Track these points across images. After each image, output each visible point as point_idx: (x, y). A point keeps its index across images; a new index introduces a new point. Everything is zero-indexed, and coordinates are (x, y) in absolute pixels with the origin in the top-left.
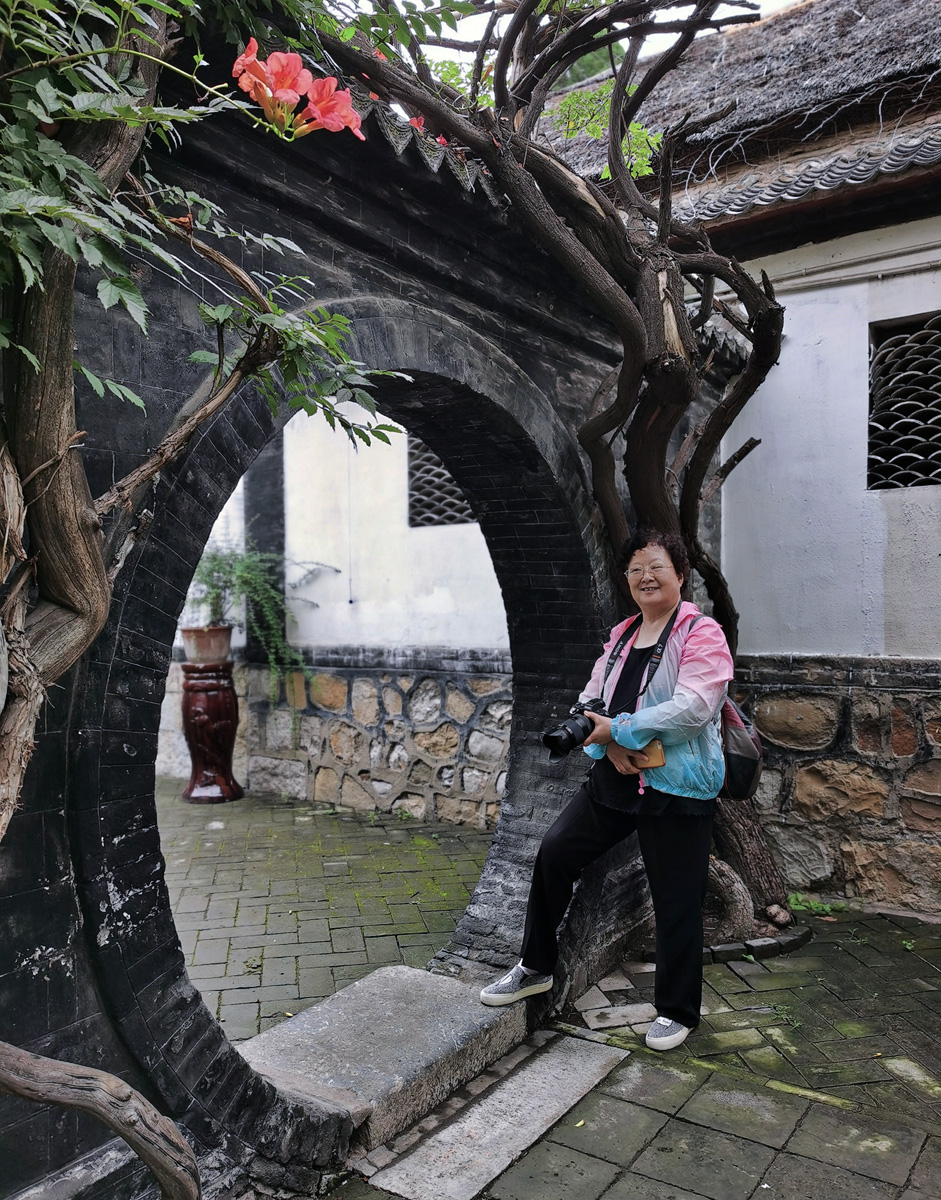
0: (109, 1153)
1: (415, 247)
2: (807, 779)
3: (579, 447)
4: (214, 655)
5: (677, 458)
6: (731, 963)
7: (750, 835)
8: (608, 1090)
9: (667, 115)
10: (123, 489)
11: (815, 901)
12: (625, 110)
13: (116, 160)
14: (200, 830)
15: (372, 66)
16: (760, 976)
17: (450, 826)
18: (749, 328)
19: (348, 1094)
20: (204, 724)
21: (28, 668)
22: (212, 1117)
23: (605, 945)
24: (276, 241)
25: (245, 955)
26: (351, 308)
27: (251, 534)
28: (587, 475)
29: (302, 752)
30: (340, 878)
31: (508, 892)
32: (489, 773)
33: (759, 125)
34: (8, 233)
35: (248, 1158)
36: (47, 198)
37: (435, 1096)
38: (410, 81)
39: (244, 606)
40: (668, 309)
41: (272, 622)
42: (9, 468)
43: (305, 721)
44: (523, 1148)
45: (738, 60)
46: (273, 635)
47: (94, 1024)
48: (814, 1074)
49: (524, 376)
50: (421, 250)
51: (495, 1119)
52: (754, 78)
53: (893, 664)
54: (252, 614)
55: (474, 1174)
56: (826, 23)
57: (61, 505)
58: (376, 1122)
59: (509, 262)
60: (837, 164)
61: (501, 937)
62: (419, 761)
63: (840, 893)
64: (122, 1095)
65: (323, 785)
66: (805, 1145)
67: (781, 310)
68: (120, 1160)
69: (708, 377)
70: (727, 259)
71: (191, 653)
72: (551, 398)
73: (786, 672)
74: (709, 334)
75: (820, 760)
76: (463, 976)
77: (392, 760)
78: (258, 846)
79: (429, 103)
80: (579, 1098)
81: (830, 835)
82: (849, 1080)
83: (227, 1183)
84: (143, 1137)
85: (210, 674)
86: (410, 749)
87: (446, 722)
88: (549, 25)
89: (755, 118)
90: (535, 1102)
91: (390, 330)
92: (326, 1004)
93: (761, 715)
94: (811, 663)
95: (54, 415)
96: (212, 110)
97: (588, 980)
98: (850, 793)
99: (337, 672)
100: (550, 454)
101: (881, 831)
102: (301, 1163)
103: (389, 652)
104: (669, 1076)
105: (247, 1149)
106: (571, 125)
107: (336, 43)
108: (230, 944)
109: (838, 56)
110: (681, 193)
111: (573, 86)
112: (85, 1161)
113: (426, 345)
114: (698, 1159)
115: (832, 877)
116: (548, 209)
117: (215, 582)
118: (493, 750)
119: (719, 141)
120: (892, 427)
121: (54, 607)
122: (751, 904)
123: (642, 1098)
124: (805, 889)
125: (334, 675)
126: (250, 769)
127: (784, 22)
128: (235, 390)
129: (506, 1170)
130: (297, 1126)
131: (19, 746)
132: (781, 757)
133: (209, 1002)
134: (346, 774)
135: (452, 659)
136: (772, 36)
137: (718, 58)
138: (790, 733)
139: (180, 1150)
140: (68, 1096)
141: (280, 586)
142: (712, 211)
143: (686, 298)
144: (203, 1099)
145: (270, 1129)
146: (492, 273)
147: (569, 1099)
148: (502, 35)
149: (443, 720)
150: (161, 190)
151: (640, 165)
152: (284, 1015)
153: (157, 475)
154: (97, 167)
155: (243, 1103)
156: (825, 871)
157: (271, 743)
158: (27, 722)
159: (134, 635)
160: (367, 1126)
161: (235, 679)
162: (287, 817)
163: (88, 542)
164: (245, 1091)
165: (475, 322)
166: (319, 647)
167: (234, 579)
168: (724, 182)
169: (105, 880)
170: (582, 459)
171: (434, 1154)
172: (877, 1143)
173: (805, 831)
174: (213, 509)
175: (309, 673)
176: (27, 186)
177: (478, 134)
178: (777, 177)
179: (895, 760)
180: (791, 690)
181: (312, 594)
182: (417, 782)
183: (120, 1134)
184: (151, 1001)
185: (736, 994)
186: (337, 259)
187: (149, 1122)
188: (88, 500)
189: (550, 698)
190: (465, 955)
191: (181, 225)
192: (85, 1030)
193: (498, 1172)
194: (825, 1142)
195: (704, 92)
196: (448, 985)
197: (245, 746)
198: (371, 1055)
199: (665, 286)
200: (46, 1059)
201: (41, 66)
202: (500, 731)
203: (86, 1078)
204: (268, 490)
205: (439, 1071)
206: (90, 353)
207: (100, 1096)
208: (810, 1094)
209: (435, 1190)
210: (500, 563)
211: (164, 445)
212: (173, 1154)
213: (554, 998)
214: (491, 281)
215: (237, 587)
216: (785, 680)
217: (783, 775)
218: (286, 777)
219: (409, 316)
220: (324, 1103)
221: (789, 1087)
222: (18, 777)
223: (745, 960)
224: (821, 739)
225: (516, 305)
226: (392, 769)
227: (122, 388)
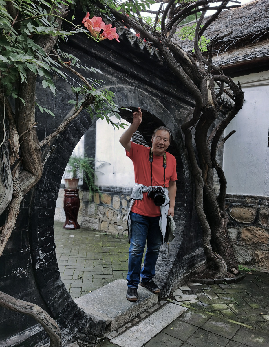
0: (36, 328)
1: (135, 71)
2: (246, 232)
3: (182, 131)
4: (73, 187)
5: (210, 135)
6: (220, 284)
7: (227, 247)
8: (181, 319)
9: (213, 34)
10: (48, 139)
11: (246, 268)
12: (200, 32)
13: (49, 45)
14: (67, 237)
15: (125, 18)
16: (228, 289)
18: (234, 98)
19: (106, 315)
20: (70, 207)
21: (19, 189)
22: (66, 319)
23: (183, 277)
24: (94, 69)
25: (78, 274)
26: (116, 88)
27: (85, 152)
28: (184, 139)
29: (97, 216)
30: (107, 253)
33: (240, 37)
34: (17, 66)
35: (76, 332)
36: (29, 57)
37: (130, 318)
38: (136, 23)
39: (83, 173)
40: (209, 91)
41: (90, 178)
42: (16, 132)
43: (99, 207)
44: (155, 334)
45: (235, 18)
46: (91, 182)
47: (33, 291)
48: (242, 318)
49: (166, 110)
50: (137, 72)
51: (148, 325)
52: (239, 23)
54: (85, 176)
55: (140, 341)
56: (262, 7)
57: (30, 143)
58: (113, 324)
59: (163, 76)
60: (263, 50)
63: (254, 266)
64: (40, 311)
65: (103, 226)
66: (238, 339)
67: (243, 93)
68: (39, 330)
69: (221, 111)
70: (228, 77)
71: (67, 186)
72: (174, 116)
73: (241, 200)
74: (222, 99)
75: (249, 226)
77: (123, 220)
78: (84, 243)
79: (142, 30)
80: (172, 321)
81: (251, 248)
82: (252, 321)
83: (69, 338)
84: (46, 324)
85: (72, 192)
88: (179, 7)
89: (239, 35)
90: (160, 321)
91: (127, 95)
92: (101, 289)
93: (232, 212)
94: (248, 197)
95: (29, 118)
96: (77, 32)
97: (177, 287)
98: (258, 236)
99: (109, 193)
100: (173, 133)
101: (267, 248)
102: (91, 334)
103: (124, 188)
104: (199, 316)
105: (76, 329)
106: (184, 36)
107: (115, 11)
108: (74, 270)
109: (265, 17)
110: (216, 57)
111: (186, 24)
112: (29, 330)
113: (137, 100)
114: (206, 341)
115: (251, 261)
116: (175, 61)
117: (75, 166)
119: (228, 42)
121: (27, 172)
122: (227, 268)
123: (191, 322)
124: (243, 264)
125: (108, 194)
126: (83, 220)
127: (249, 7)
128: (81, 111)
129: (150, 340)
130: (90, 323)
131: (15, 211)
132: (238, 225)
133: (67, 287)
134: (110, 223)
136: (246, 11)
137: (229, 17)
138: (241, 218)
139: (56, 328)
140: (25, 311)
141: (93, 168)
142: (225, 62)
143: (215, 88)
144: (64, 314)
145: (82, 324)
146: (158, 79)
147: (169, 321)
148: (164, 9)
150: (62, 54)
151: (204, 48)
152: (88, 291)
153: (58, 135)
154: (43, 47)
155: (75, 316)
156: (250, 259)
157: (89, 213)
158: (18, 204)
159: (49, 181)
160: (110, 325)
161: (79, 194)
162: (92, 235)
163: (37, 154)
164: (76, 312)
165: (152, 94)
166: (104, 186)
167: (80, 165)
168: (229, 54)
169: (39, 250)
170: (182, 135)
171: (129, 334)
172: (259, 339)
173: (244, 247)
174: (74, 145)
175: (101, 193)
176: (23, 53)
177: (155, 38)
178: (245, 53)
180: (242, 205)
181: (103, 170)
183: (39, 322)
184: (50, 285)
185: (221, 293)
186: (112, 74)
187: (48, 320)
188: (37, 142)
191: (67, 64)
192: (31, 292)
193: (148, 341)
194: (244, 338)
195: (224, 27)
197: (81, 214)
198: (113, 304)
199: (209, 85)
200: (19, 300)
201: (29, 18)
203: (31, 306)
204: (91, 140)
205: (132, 311)
206: (40, 100)
207: (34, 311)
208: (241, 324)
209: (129, 344)
211: (60, 127)
212: (54, 329)
213: (167, 291)
214: (158, 82)
215: (81, 167)
216: (240, 202)
217: (238, 230)
218: (93, 223)
219: (133, 91)
220: (98, 317)
221: (235, 322)
222: (15, 220)
223: (224, 284)
224: (250, 220)
225: (165, 89)
226: (123, 222)
227: (49, 110)
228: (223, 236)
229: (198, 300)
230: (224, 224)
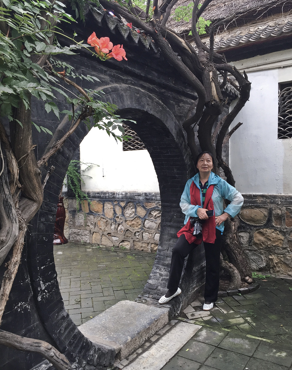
0: (42, 365)
1: (130, 67)
2: (258, 235)
3: (183, 129)
5: (215, 131)
6: (233, 296)
7: (239, 254)
8: (196, 339)
10: (45, 159)
11: (260, 275)
12: (197, 14)
15: (115, 7)
16: (243, 300)
17: (139, 251)
18: (239, 89)
19: (114, 342)
21: (22, 220)
22: (73, 352)
23: (193, 292)
24: (91, 78)
25: (75, 297)
26: (110, 89)
28: (185, 138)
29: (87, 227)
30: (104, 270)
31: (161, 275)
32: (152, 234)
33: (241, 14)
35: (84, 365)
37: (140, 342)
40: (213, 84)
41: (76, 184)
42: (13, 157)
43: (89, 217)
44: (170, 358)
46: (77, 188)
47: (37, 325)
48: (261, 332)
49: (165, 107)
51: (160, 349)
53: (286, 197)
54: (70, 181)
55: (155, 367)
57: (29, 168)
58: (123, 351)
59: (160, 69)
60: (268, 28)
61: (159, 290)
62: (128, 230)
63: (268, 272)
64: (49, 348)
65: (95, 238)
66: (259, 355)
67: (250, 84)
68: (46, 367)
72: (174, 113)
73: (251, 200)
74: (225, 88)
75: (262, 228)
76: (147, 303)
77: (118, 229)
78: (75, 260)
80: (187, 342)
81: (265, 253)
82: (272, 334)
84: (56, 361)
86: (125, 226)
87: (137, 217)
89: (240, 11)
90: (172, 343)
91: (122, 95)
92: (103, 313)
93: (242, 214)
94: (259, 196)
95: (26, 140)
97: (187, 303)
98: (272, 239)
99: (99, 200)
100: (174, 132)
101: (282, 252)
102: (100, 365)
103: (117, 193)
104: (215, 334)
105: (84, 362)
108: (69, 294)
112: (36, 368)
113: (134, 99)
114: (225, 361)
115: (266, 267)
118: (153, 226)
120: (286, 118)
121: (27, 199)
122: (240, 277)
123: (207, 341)
124: (257, 271)
126: (70, 233)
129: (165, 365)
130: (99, 354)
131: (20, 244)
132: (249, 228)
134: (103, 234)
135: (138, 196)
138: (252, 220)
139: (67, 364)
140: (33, 349)
141: (79, 171)
142: (225, 44)
144: (70, 347)
145: (91, 355)
146: (154, 72)
149: (136, 216)
150: (55, 63)
151: (202, 31)
152: (90, 317)
155: (83, 348)
156: (264, 265)
157: (77, 224)
158: (22, 237)
160: (120, 353)
161: (64, 203)
162: (84, 249)
163: (37, 179)
164: (83, 344)
165: (149, 90)
166: (92, 192)
168: (229, 33)
169: (39, 280)
170: (184, 132)
171: (142, 361)
172: (282, 354)
173: (257, 252)
175: (89, 201)
177: (150, 29)
178: (247, 32)
179: (286, 228)
180: (253, 206)
181: (90, 173)
182: (127, 237)
183: (47, 359)
184: (54, 317)
185: (235, 306)
186: (105, 73)
187: (58, 356)
188: (37, 165)
189: (173, 211)
190: (148, 296)
191: (62, 74)
192: (34, 327)
193: (163, 366)
194: (265, 354)
196: (143, 306)
197: (68, 225)
198: (120, 330)
199: (212, 77)
200: (25, 338)
202: (155, 220)
203: (38, 343)
205: (142, 334)
207: (42, 348)
208: (260, 339)
210: (157, 167)
211: (57, 144)
212: (65, 365)
213: (177, 309)
214: (154, 75)
216: (250, 202)
217: (250, 233)
218: (82, 236)
219: (128, 90)
220: (106, 346)
221: (254, 337)
222: (20, 254)
223: (238, 295)
224: (262, 222)
225: (162, 83)
226: (119, 232)
227: (46, 129)
228: (234, 243)
229: (212, 316)
230: (234, 228)
